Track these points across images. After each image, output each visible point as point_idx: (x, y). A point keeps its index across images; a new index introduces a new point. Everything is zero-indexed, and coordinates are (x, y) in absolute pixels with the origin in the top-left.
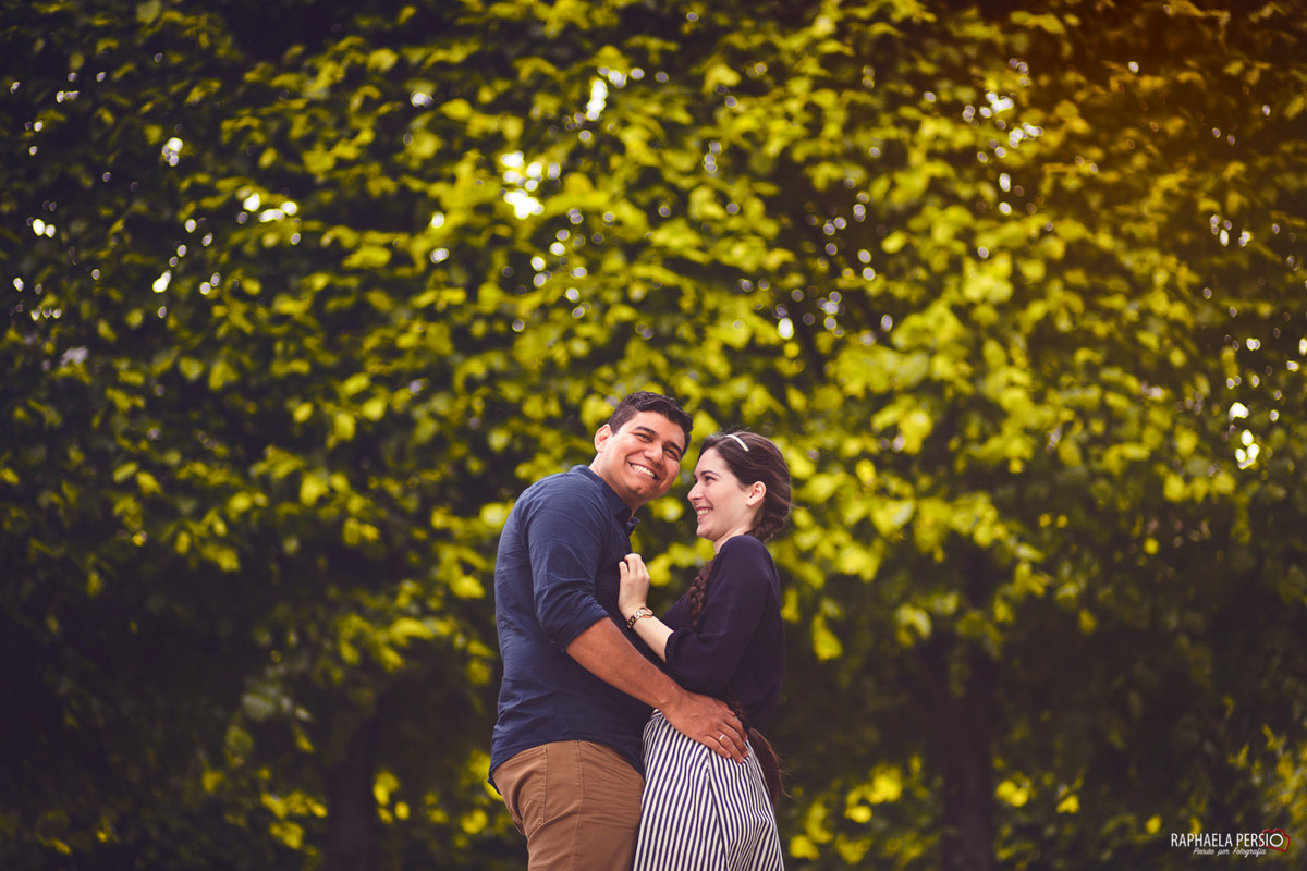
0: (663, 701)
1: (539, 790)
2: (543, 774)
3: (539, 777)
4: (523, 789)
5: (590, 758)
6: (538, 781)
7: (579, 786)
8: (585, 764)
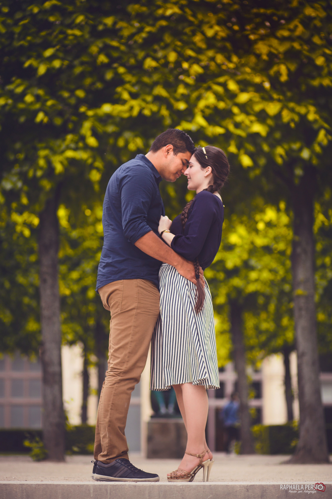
0: (175, 264)
1: (119, 297)
2: (121, 291)
3: (120, 292)
4: (112, 295)
5: (141, 286)
6: (118, 294)
7: (136, 298)
8: (139, 288)
